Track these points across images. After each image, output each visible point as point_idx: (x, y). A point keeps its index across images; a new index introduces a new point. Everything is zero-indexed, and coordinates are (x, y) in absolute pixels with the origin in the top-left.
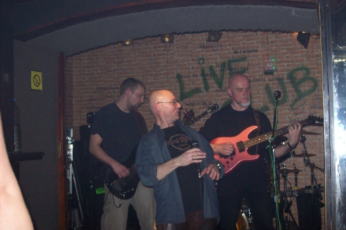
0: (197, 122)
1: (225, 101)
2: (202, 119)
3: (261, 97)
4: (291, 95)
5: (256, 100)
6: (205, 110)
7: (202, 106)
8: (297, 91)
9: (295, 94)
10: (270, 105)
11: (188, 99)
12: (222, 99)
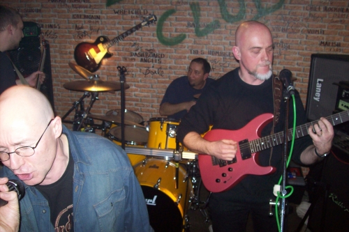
0: (129, 36)
1: (164, 11)
2: (134, 33)
3: (211, 10)
4: (249, 10)
5: (205, 13)
6: (138, 21)
7: (134, 15)
8: (259, 7)
9: (255, 10)
10: (222, 21)
11: (117, 5)
12: (160, 9)
